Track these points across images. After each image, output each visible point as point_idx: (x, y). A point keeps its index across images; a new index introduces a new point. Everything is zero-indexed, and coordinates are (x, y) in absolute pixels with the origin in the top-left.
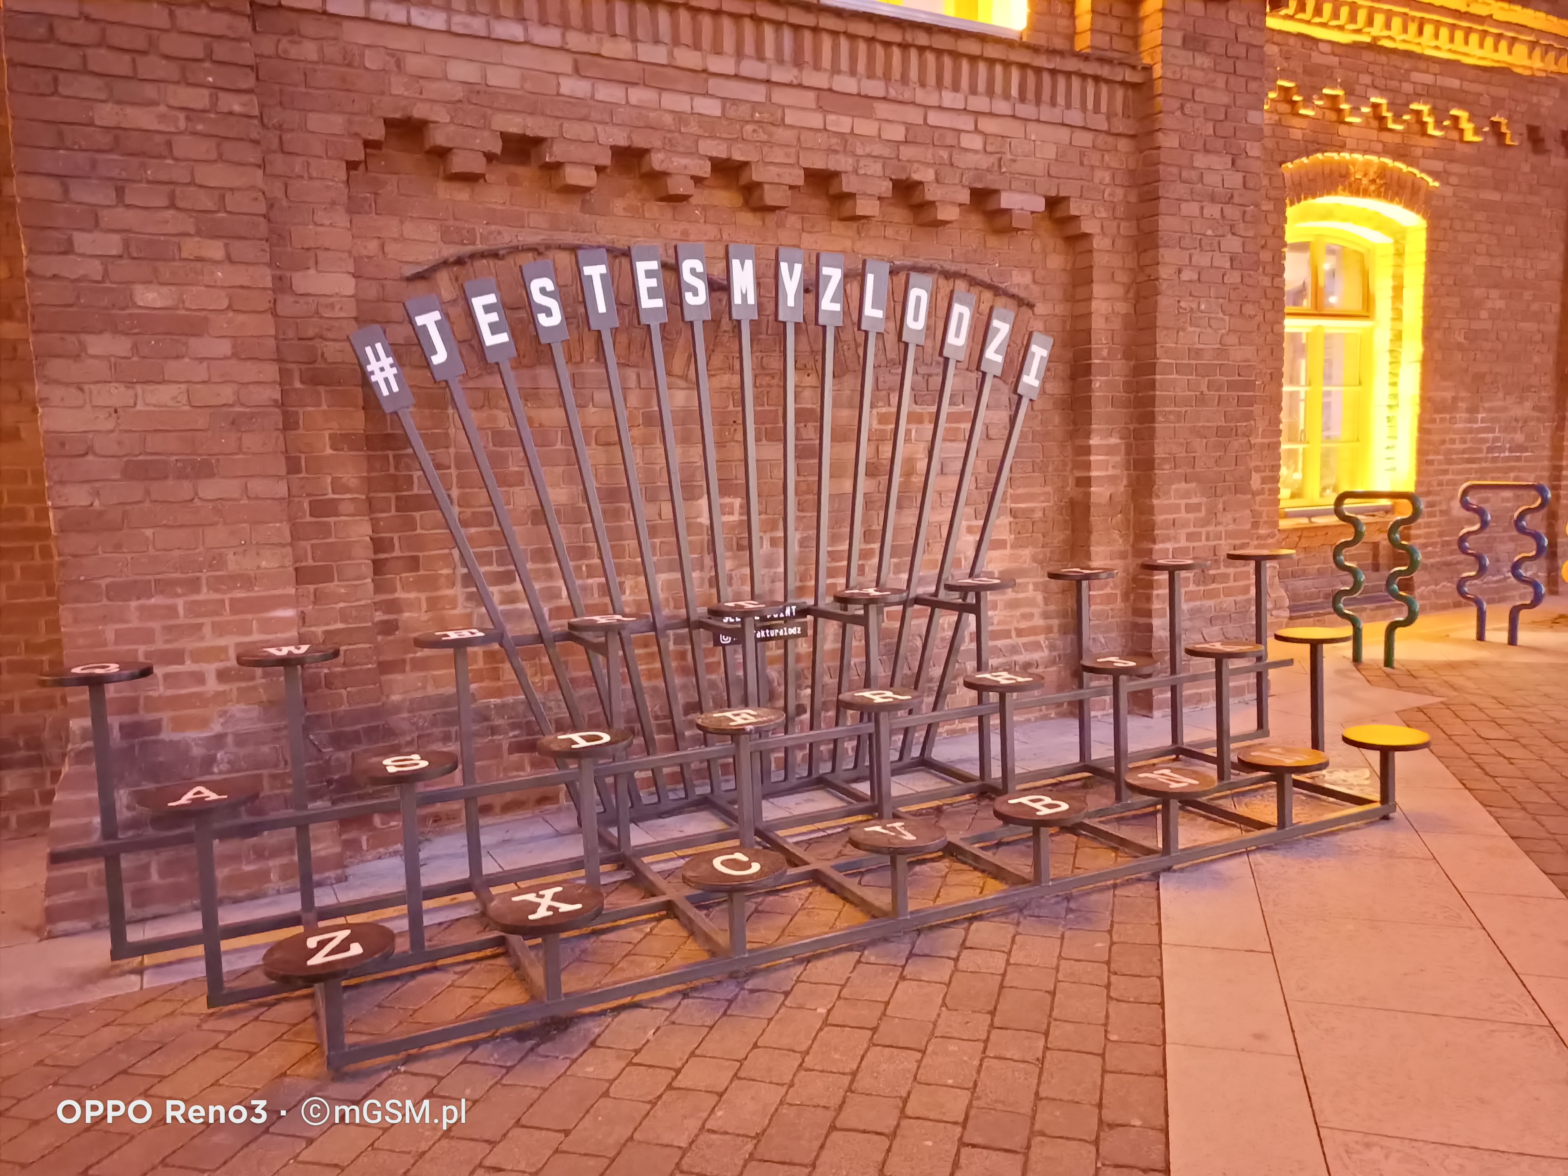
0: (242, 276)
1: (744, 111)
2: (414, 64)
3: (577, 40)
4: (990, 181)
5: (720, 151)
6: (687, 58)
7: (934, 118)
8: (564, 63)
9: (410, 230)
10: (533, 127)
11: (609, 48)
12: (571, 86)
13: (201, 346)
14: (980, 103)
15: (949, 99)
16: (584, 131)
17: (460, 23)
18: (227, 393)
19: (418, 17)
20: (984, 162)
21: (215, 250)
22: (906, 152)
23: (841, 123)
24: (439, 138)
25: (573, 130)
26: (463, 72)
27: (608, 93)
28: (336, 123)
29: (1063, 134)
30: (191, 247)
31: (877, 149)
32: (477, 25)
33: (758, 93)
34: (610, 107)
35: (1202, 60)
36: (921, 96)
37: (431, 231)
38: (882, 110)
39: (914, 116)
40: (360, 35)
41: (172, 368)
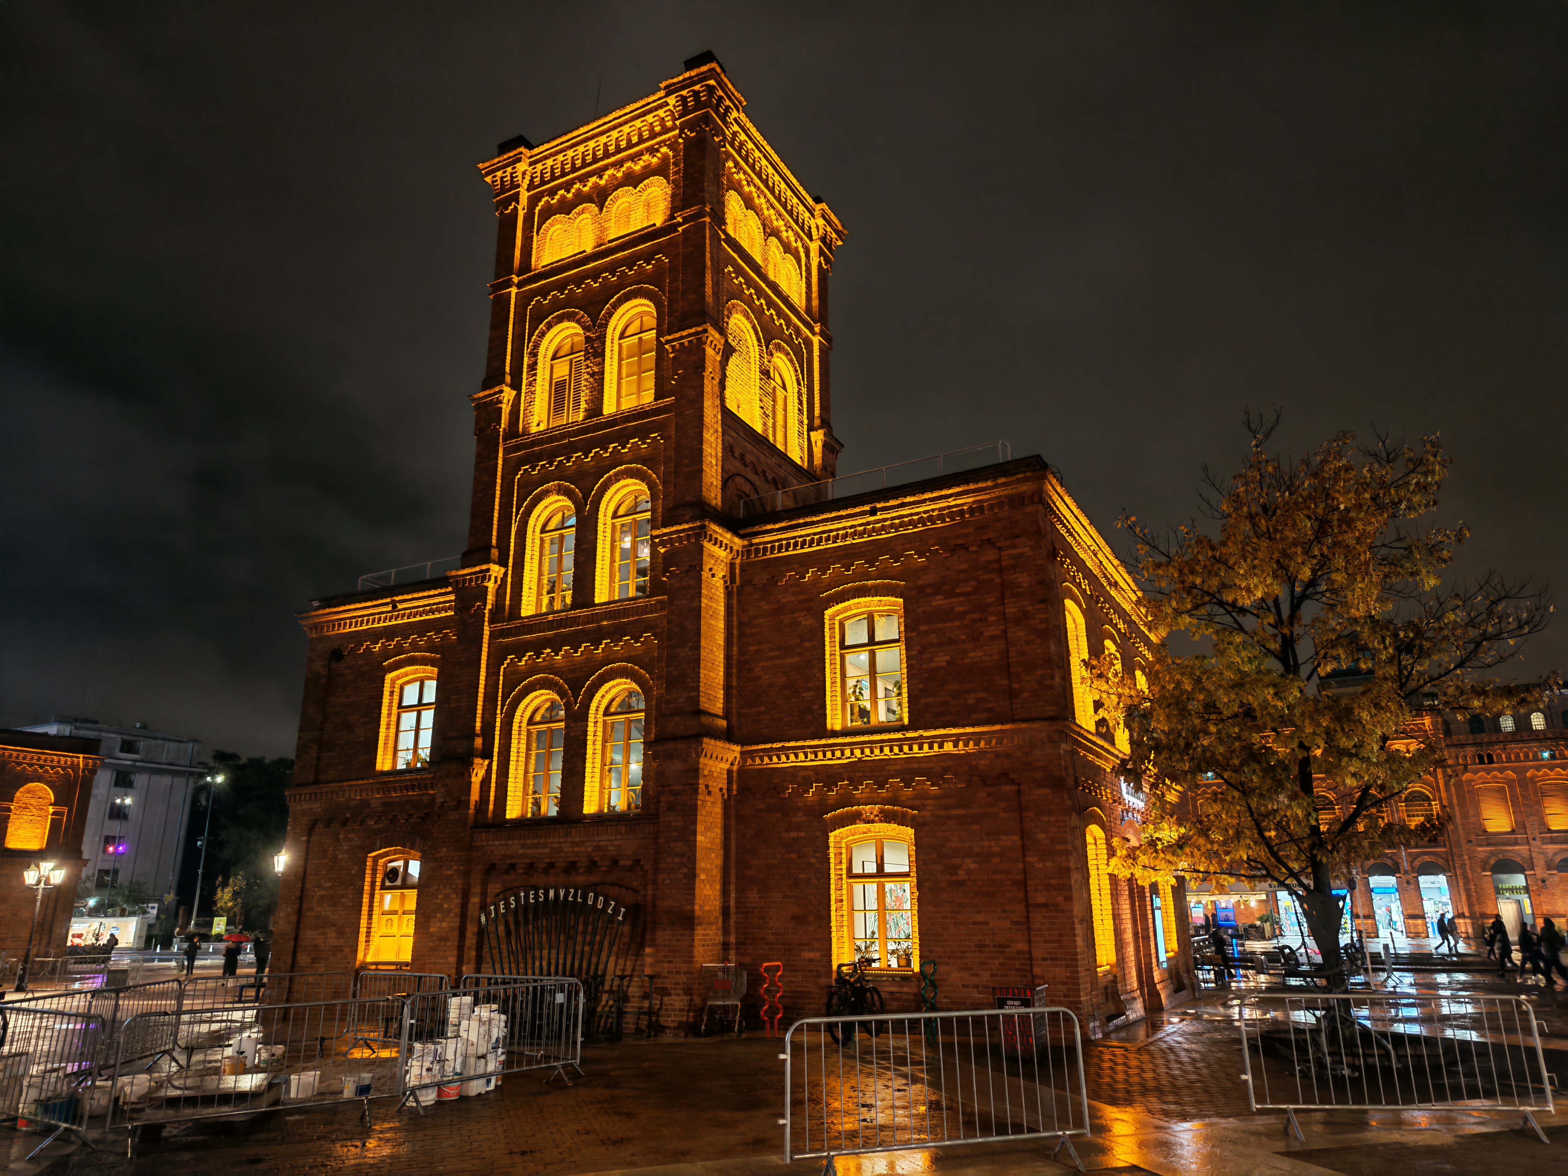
2: (494, 852)
4: (616, 858)
5: (548, 860)
6: (542, 841)
8: (519, 847)
10: (513, 861)
11: (528, 841)
12: (521, 851)
13: (451, 915)
14: (613, 837)
15: (604, 838)
16: (522, 860)
17: (502, 843)
18: (453, 924)
19: (496, 843)
20: (614, 853)
22: (592, 854)
23: (577, 849)
24: (498, 866)
25: (520, 861)
26: (503, 852)
27: (528, 851)
28: (481, 866)
29: (639, 842)
31: (585, 854)
33: (558, 845)
35: (672, 813)
38: (586, 844)
39: (595, 844)
40: (486, 849)
41: (447, 919)
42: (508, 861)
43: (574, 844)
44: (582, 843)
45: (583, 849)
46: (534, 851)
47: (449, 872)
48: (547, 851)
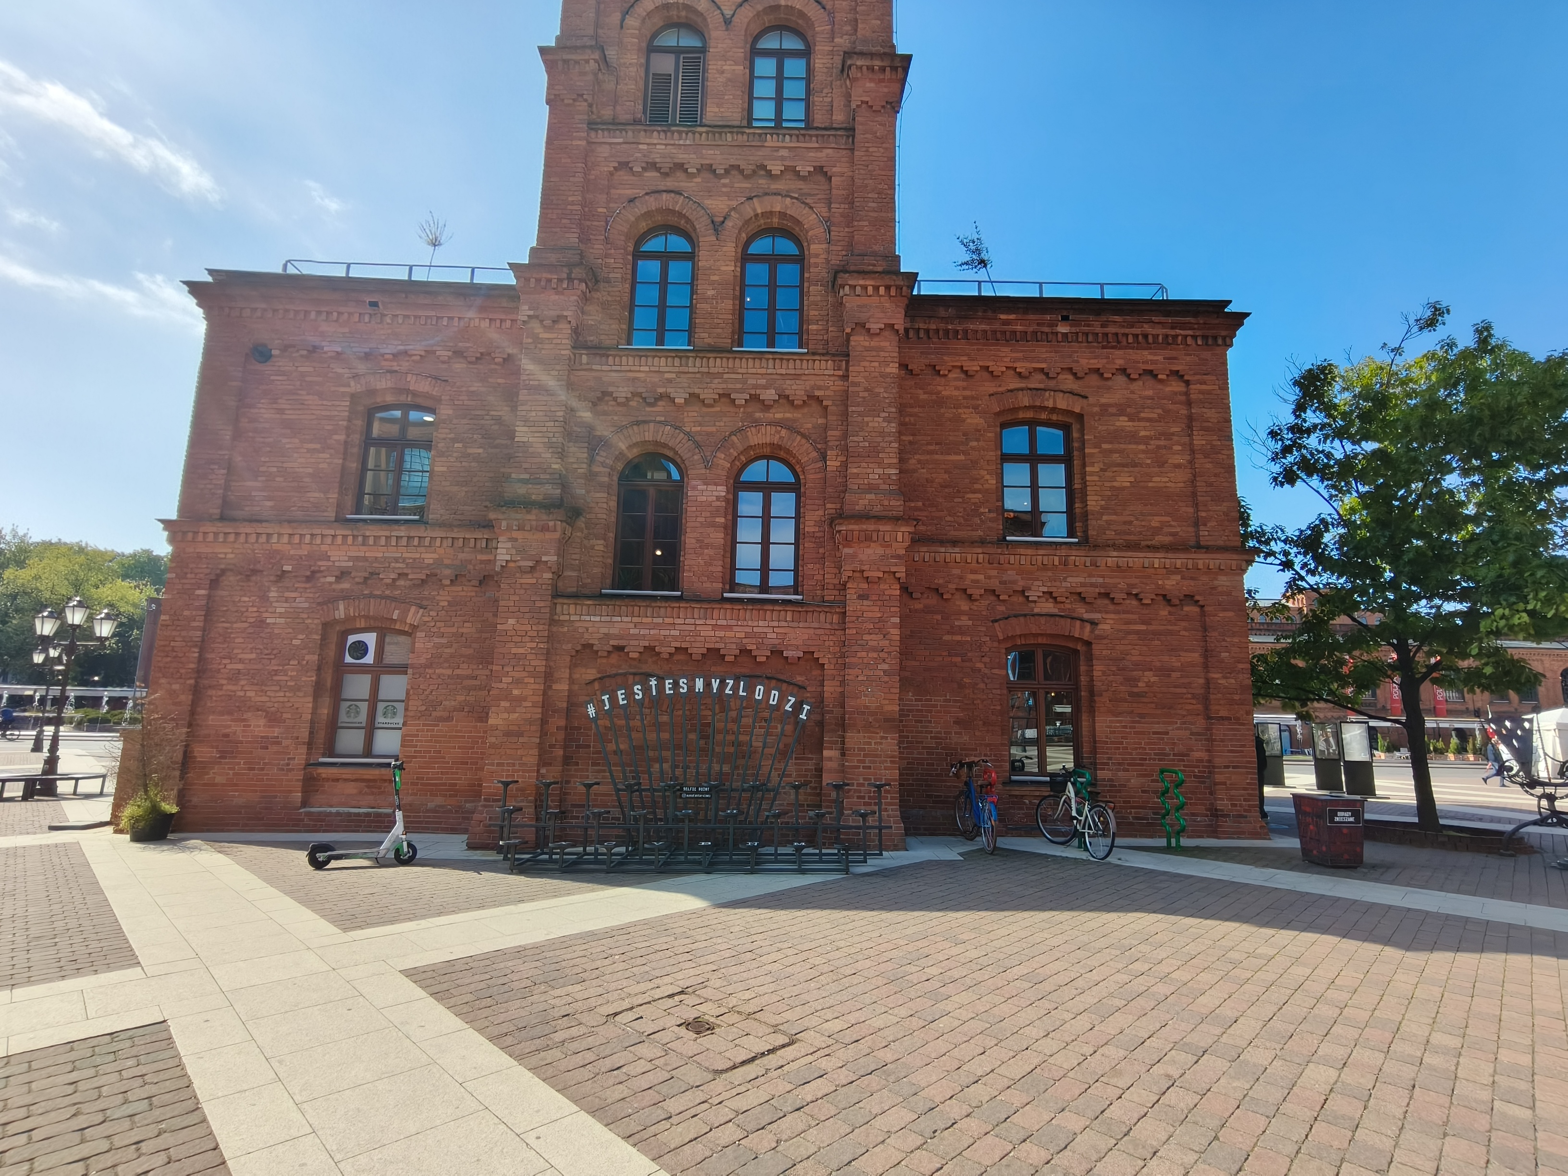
0: (537, 686)
1: (687, 633)
2: (590, 630)
3: (635, 620)
4: (779, 648)
5: (678, 645)
6: (669, 620)
7: (755, 630)
8: (632, 625)
9: (589, 671)
10: (622, 643)
11: (645, 620)
12: (632, 631)
13: (525, 704)
14: (775, 624)
15: (761, 623)
16: (636, 643)
17: (603, 619)
18: (529, 716)
19: (593, 618)
20: (777, 642)
21: (532, 680)
22: (745, 641)
23: (722, 634)
24: (595, 648)
25: (632, 643)
26: (604, 630)
27: (644, 632)
28: (570, 646)
29: (812, 631)
30: (526, 680)
31: (734, 640)
32: (608, 619)
33: (692, 628)
34: (644, 635)
35: (865, 602)
36: (750, 623)
37: (594, 671)
38: (736, 629)
39: (749, 630)
40: (578, 624)
41: (518, 709)
42: (612, 642)
43: (715, 627)
44: (729, 627)
45: (732, 634)
46: (652, 632)
47: (521, 651)
48: (677, 633)
